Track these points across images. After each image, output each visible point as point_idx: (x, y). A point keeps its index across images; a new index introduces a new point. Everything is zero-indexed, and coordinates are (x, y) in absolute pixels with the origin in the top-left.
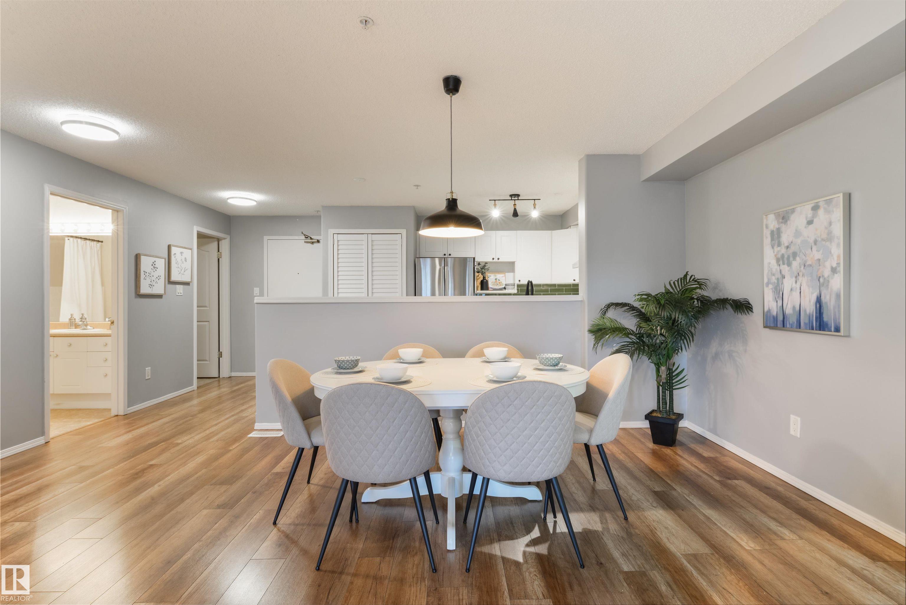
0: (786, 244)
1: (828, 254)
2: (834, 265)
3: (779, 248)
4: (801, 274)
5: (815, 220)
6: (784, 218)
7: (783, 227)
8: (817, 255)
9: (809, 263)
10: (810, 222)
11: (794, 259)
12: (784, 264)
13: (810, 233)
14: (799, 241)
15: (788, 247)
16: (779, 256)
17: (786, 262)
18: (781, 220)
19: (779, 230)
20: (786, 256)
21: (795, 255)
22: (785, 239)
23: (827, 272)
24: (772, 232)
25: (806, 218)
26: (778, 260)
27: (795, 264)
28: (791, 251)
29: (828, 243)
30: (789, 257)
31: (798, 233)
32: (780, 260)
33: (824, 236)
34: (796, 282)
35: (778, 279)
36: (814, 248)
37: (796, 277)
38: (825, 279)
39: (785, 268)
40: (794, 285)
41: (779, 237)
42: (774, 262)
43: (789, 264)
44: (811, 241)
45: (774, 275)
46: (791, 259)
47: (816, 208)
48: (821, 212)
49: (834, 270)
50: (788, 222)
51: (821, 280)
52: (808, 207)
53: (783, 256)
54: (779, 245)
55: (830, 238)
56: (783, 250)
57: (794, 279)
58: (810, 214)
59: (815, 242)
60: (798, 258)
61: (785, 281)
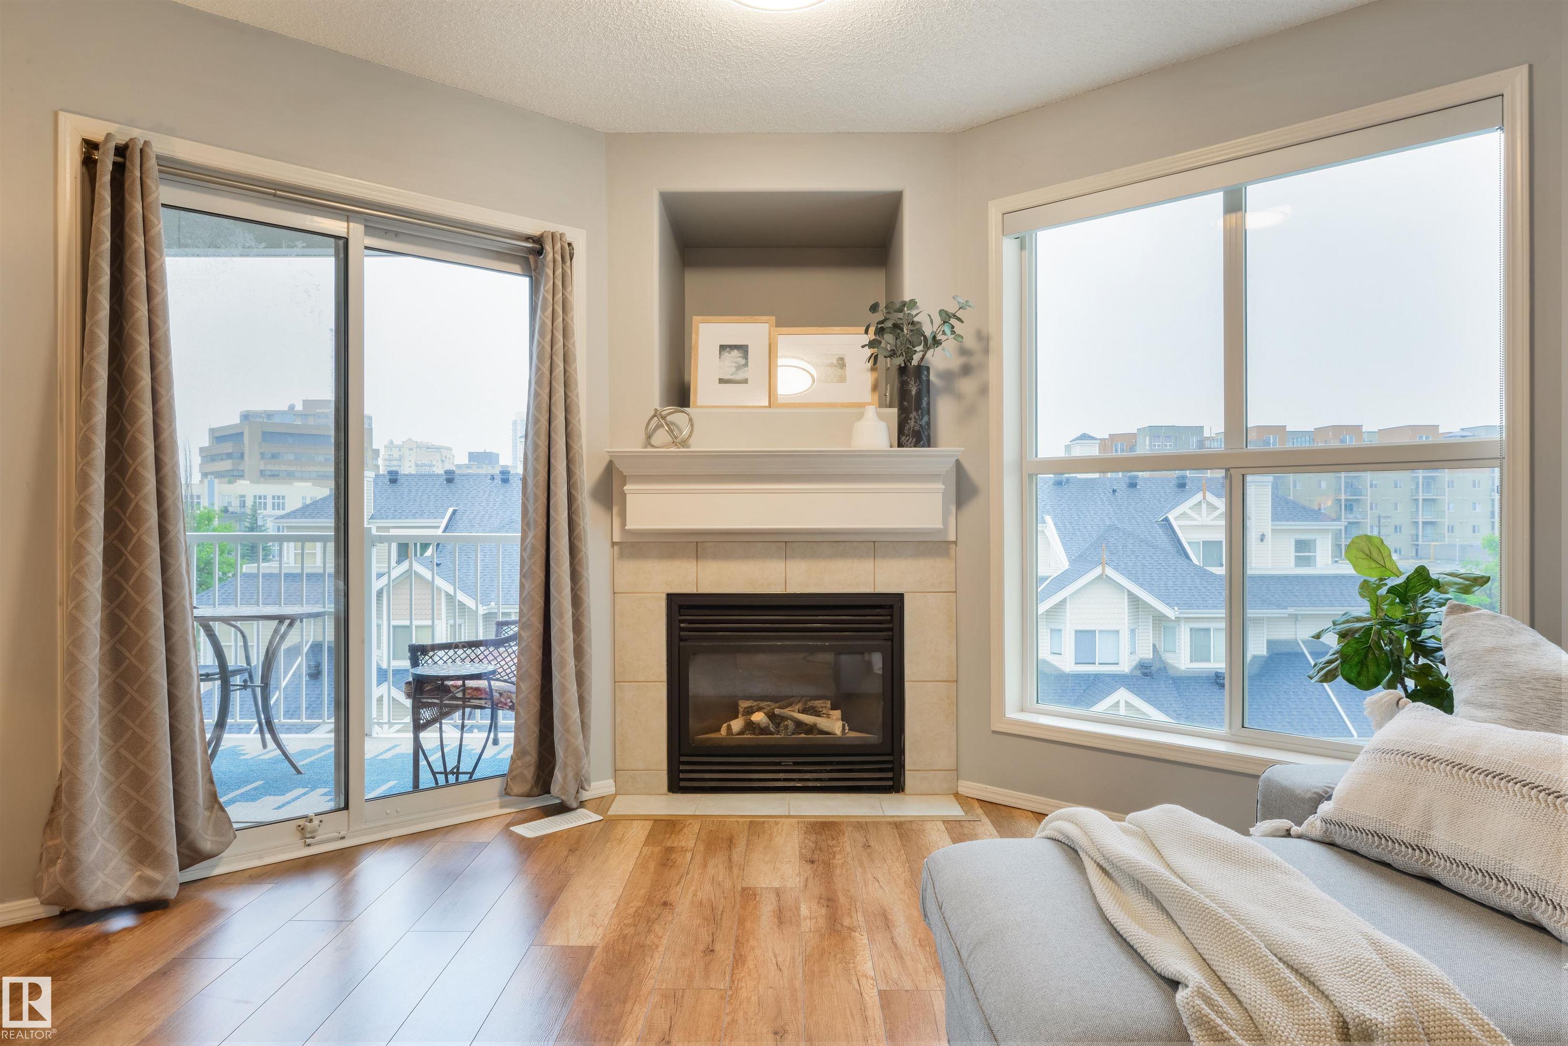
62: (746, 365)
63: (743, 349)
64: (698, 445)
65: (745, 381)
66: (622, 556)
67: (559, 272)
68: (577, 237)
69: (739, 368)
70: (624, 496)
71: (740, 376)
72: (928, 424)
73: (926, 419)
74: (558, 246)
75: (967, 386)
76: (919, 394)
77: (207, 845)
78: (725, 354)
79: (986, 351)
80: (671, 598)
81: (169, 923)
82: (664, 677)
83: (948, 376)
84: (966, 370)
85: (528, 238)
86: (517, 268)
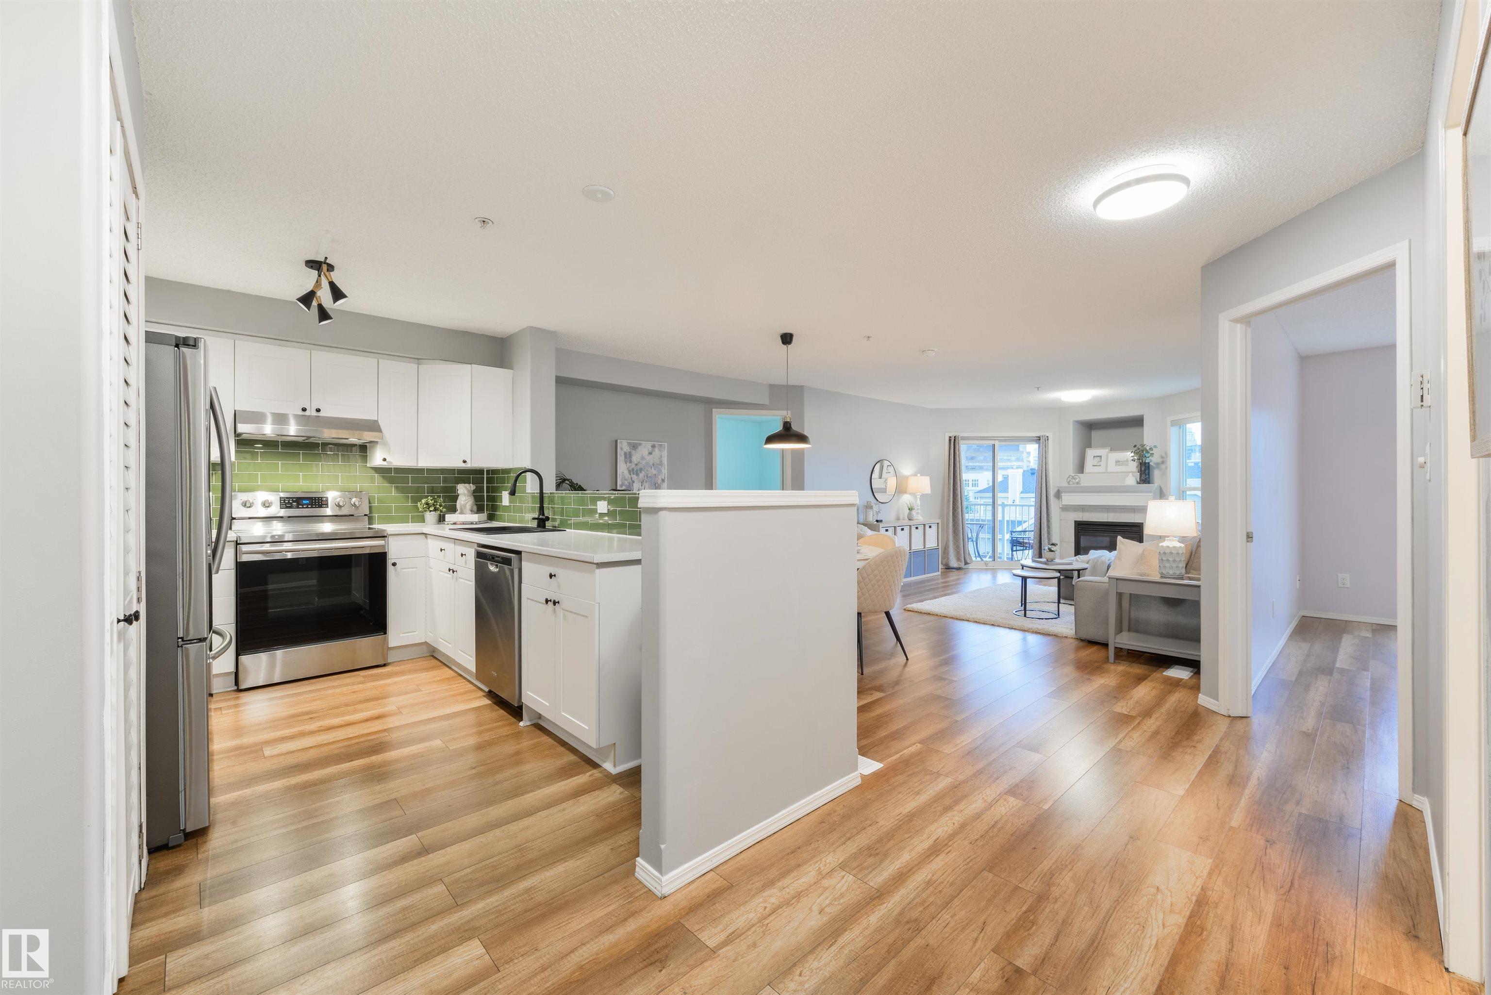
0: (636, 463)
1: (660, 471)
2: (663, 478)
3: (630, 464)
4: (645, 481)
5: (653, 453)
6: (634, 447)
7: (633, 452)
8: (654, 472)
9: (650, 475)
10: (650, 453)
11: (641, 472)
12: (633, 474)
13: (649, 459)
14: (644, 462)
15: (636, 465)
16: (631, 469)
17: (635, 473)
18: (632, 447)
19: (630, 453)
20: (635, 470)
21: (641, 470)
22: (635, 458)
23: (659, 481)
24: (625, 454)
25: (648, 450)
26: (629, 472)
27: (641, 475)
28: (638, 467)
29: (660, 466)
30: (637, 471)
31: (643, 458)
32: (631, 471)
33: (658, 463)
34: (642, 485)
35: (629, 483)
36: (653, 468)
37: (642, 483)
38: (658, 485)
39: (634, 477)
40: (640, 487)
41: (630, 457)
42: (626, 472)
43: (637, 475)
44: (651, 464)
45: (626, 480)
46: (639, 472)
47: (653, 446)
48: (656, 449)
49: (663, 481)
50: (637, 450)
51: (656, 485)
52: (649, 444)
53: (633, 469)
54: (631, 462)
55: (661, 464)
56: (633, 466)
57: (640, 484)
58: (650, 449)
59: (653, 465)
60: (643, 472)
61: (635, 485)
62: (1101, 461)
63: (1100, 457)
64: (1083, 484)
65: (1100, 466)
66: (1062, 511)
67: (1044, 444)
68: (1050, 435)
69: (1099, 462)
70: (1062, 496)
71: (1099, 464)
72: (1149, 478)
73: (1147, 476)
74: (1044, 438)
75: (1163, 466)
76: (1145, 470)
77: (968, 562)
78: (1095, 458)
79: (1167, 457)
80: (1075, 521)
81: (961, 572)
82: (1074, 541)
83: (1158, 464)
84: (1163, 462)
85: (1037, 437)
86: (1035, 443)
